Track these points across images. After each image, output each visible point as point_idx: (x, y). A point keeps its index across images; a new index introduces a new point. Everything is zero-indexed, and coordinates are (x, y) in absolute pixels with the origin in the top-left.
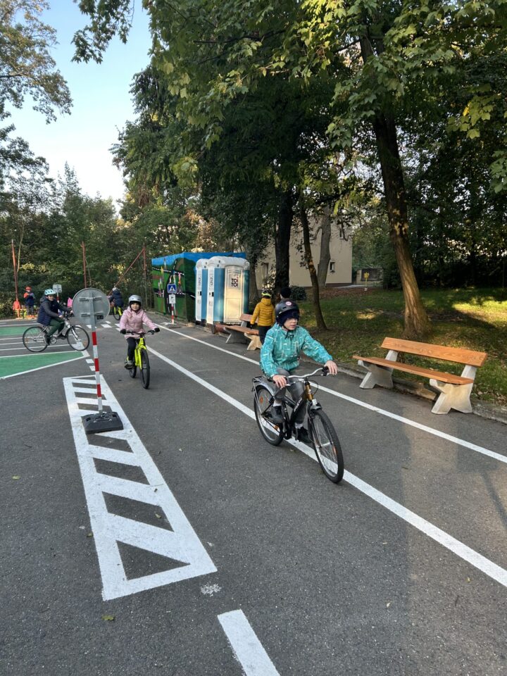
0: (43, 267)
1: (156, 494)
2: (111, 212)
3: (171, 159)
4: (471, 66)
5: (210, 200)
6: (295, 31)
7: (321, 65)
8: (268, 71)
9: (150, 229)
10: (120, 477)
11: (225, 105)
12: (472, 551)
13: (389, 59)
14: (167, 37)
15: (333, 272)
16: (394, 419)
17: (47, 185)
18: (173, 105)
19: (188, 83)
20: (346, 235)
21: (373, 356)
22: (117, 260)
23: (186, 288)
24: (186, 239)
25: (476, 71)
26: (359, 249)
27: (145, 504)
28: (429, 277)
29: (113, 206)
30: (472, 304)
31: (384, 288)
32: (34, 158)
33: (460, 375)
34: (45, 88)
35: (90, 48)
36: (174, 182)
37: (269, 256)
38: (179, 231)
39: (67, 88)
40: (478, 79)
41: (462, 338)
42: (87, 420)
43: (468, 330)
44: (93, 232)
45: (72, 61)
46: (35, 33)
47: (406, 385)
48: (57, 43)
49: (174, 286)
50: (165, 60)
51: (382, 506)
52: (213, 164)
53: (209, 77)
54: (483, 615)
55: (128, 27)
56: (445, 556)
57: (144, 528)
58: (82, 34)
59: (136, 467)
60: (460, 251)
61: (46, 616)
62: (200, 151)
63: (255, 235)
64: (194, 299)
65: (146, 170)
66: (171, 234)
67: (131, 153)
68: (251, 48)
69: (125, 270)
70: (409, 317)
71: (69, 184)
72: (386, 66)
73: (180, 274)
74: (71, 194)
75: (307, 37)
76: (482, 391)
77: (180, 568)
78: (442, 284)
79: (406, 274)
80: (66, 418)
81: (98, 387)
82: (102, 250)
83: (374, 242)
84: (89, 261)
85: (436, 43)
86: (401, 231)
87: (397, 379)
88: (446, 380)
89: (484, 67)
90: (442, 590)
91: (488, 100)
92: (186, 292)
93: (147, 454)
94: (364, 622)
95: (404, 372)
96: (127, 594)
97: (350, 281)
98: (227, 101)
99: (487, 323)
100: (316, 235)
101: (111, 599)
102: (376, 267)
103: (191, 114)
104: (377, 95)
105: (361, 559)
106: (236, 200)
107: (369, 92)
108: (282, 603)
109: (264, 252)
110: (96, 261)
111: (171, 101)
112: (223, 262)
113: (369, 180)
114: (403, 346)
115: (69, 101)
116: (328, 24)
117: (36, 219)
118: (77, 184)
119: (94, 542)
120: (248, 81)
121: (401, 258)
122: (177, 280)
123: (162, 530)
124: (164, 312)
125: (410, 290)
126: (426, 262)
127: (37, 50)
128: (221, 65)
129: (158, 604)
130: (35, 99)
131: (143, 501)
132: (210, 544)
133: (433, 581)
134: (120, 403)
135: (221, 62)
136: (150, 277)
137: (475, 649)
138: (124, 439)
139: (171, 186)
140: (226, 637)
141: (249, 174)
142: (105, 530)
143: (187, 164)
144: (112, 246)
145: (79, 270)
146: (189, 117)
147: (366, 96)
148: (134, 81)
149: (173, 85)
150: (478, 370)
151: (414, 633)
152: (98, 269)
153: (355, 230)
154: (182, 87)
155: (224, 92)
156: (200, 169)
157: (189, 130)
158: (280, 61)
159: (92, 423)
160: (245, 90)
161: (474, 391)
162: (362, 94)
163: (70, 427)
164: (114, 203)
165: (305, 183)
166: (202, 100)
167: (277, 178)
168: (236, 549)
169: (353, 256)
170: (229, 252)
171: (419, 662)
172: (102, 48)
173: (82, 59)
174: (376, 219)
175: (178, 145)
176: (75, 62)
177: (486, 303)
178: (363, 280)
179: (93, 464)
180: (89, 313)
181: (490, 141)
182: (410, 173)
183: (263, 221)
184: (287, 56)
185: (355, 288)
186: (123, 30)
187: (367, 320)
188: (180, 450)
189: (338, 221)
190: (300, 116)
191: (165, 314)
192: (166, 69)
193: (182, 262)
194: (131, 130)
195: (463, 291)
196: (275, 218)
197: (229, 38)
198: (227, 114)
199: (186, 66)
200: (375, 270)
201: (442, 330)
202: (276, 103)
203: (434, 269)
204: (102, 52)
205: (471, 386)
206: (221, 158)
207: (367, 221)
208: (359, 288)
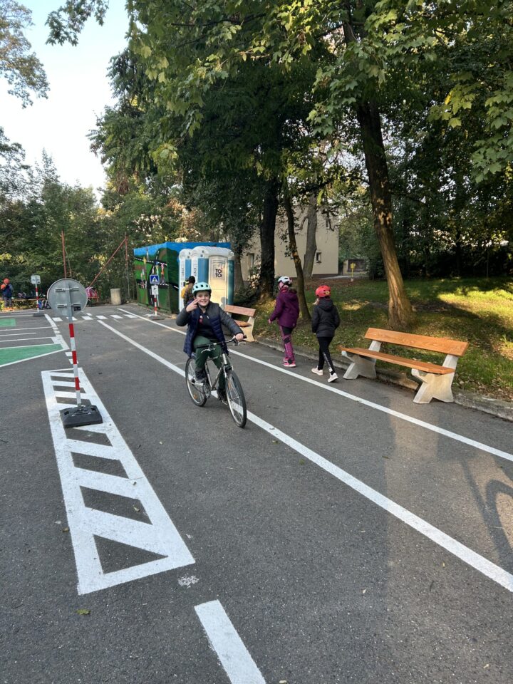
0: (21, 258)
1: (135, 488)
2: (91, 201)
3: (150, 146)
4: (455, 54)
5: (192, 189)
6: (275, 15)
7: (302, 50)
8: (248, 56)
9: (132, 219)
10: (98, 471)
11: (205, 90)
12: (448, 537)
13: (370, 44)
14: (144, 20)
15: (320, 262)
16: (376, 409)
17: (23, 172)
18: (152, 90)
19: (166, 67)
20: (333, 224)
21: (357, 346)
22: (98, 250)
23: (170, 279)
24: (170, 229)
25: (460, 58)
26: (346, 239)
27: (124, 498)
28: (415, 267)
29: (94, 195)
30: (456, 294)
31: (371, 278)
32: (9, 144)
33: (442, 365)
34: (21, 71)
35: (65, 30)
36: (155, 170)
37: (255, 246)
38: (163, 220)
39: (43, 71)
40: (461, 67)
41: (446, 328)
42: (65, 414)
43: (452, 320)
44: (73, 221)
45: (47, 43)
46: (9, 14)
47: (388, 375)
48: (32, 24)
49: (157, 277)
50: (142, 43)
51: (362, 495)
52: (194, 151)
53: (189, 63)
54: (457, 600)
55: (105, 8)
56: (421, 543)
57: (122, 521)
58: (56, 15)
59: (115, 460)
60: (446, 241)
61: (20, 611)
62: (180, 137)
63: (239, 225)
64: (177, 290)
65: (125, 157)
66: (154, 223)
67: (109, 140)
68: (230, 31)
69: (106, 261)
70: (393, 307)
71: (47, 171)
72: (367, 52)
73: (162, 264)
74: (50, 182)
75: (288, 22)
76: (464, 380)
77: (157, 561)
78: (428, 274)
79: (390, 265)
80: (44, 412)
81: (77, 380)
82: (82, 240)
83: (361, 232)
84: (69, 251)
85: (417, 29)
86: (385, 221)
87: (381, 369)
88: (427, 370)
89: (467, 55)
90: (418, 576)
91: (469, 89)
92: (170, 283)
93: (127, 448)
94: (340, 609)
95: (387, 362)
96: (103, 588)
97: (337, 272)
98: (207, 87)
99: (471, 313)
100: (302, 225)
101: (87, 593)
102: (364, 257)
103: (170, 100)
104: (358, 81)
105: (339, 547)
106: (219, 188)
107: (351, 78)
108: (260, 593)
109: (249, 242)
110: (76, 251)
111: (150, 86)
112: (207, 252)
113: (355, 169)
114: (387, 337)
115: (46, 85)
116: (309, 8)
117: (12, 207)
118: (55, 171)
119: (70, 537)
120: (228, 66)
121: (385, 248)
122: (160, 271)
123: (140, 523)
124: (147, 303)
125: (394, 281)
126: (412, 252)
127: (11, 31)
128: (201, 49)
129: (134, 597)
130: (10, 83)
131: (122, 495)
132: (189, 536)
133: (409, 567)
134: (100, 397)
135: (200, 45)
136: (132, 268)
137: (448, 632)
138: (104, 433)
139: (152, 174)
140: (203, 628)
141: (231, 162)
142: (82, 524)
143: (166, 151)
144: (93, 236)
145: (58, 260)
146: (168, 102)
147: (349, 82)
148: (111, 64)
149: (151, 69)
150: (459, 359)
151: (389, 618)
152: (78, 259)
153: (342, 220)
154: (160, 72)
155: (203, 77)
156: (180, 157)
157: (168, 116)
158: (260, 46)
159: (70, 417)
160: (225, 75)
161: (455, 380)
162: (343, 80)
163: (48, 421)
164: (95, 191)
165: (288, 171)
166: (181, 86)
167: (259, 167)
168: (215, 541)
169: (339, 246)
170: (214, 242)
171: (393, 646)
172: (77, 30)
173: (57, 41)
174: (363, 209)
175: (157, 132)
176: (50, 44)
177: (471, 294)
178: (349, 270)
179: (71, 459)
180: (65, 305)
181: (474, 131)
182: (396, 162)
183: (248, 210)
184: (268, 40)
185: (342, 279)
186: (100, 11)
187: (353, 311)
188: (161, 443)
189: (324, 210)
190: (283, 103)
191: (148, 305)
192: (144, 53)
193: (164, 252)
194: (110, 116)
195: (448, 281)
196: (260, 208)
197: (209, 21)
198: (207, 99)
199: (165, 50)
200: (362, 261)
201: (426, 320)
202: (259, 89)
203: (420, 259)
204: (78, 34)
205: (452, 375)
206: (202, 145)
207: (353, 211)
208: (345, 279)
